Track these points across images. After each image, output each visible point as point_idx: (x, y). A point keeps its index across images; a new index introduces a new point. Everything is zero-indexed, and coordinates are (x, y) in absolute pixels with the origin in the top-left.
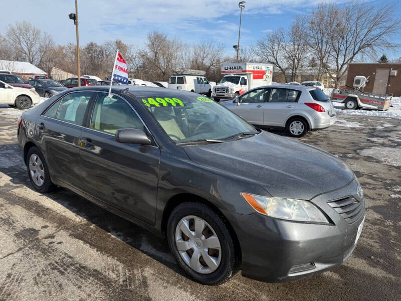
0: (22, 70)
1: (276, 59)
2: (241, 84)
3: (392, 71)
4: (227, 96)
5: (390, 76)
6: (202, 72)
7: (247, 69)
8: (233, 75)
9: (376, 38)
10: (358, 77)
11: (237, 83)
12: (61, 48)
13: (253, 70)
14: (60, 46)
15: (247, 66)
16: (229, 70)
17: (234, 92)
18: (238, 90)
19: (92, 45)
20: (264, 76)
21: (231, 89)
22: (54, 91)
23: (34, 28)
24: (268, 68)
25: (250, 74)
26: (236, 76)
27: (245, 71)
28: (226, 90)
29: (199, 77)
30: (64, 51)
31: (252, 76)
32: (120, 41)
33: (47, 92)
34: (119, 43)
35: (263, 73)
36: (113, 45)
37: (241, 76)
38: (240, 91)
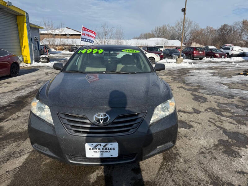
0: (172, 44)
12: (202, 30)
14: (201, 29)
19: (224, 26)
22: (174, 55)
23: (189, 21)
30: (203, 32)
32: (246, 20)
33: (170, 56)
34: (245, 22)
36: (240, 24)
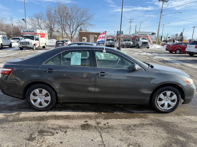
1: (41, 27)
2: (35, 40)
3: (95, 36)
4: (29, 46)
5: (95, 38)
6: (5, 33)
7: (37, 32)
8: (30, 35)
9: (85, 21)
10: (83, 38)
11: (34, 40)
13: (40, 33)
15: (37, 31)
16: (26, 32)
17: (33, 44)
18: (35, 43)
20: (45, 36)
21: (31, 43)
24: (46, 32)
25: (39, 35)
26: (31, 35)
27: (36, 33)
28: (28, 43)
29: (4, 36)
31: (40, 36)
35: (44, 34)
37: (35, 36)
38: (36, 43)
